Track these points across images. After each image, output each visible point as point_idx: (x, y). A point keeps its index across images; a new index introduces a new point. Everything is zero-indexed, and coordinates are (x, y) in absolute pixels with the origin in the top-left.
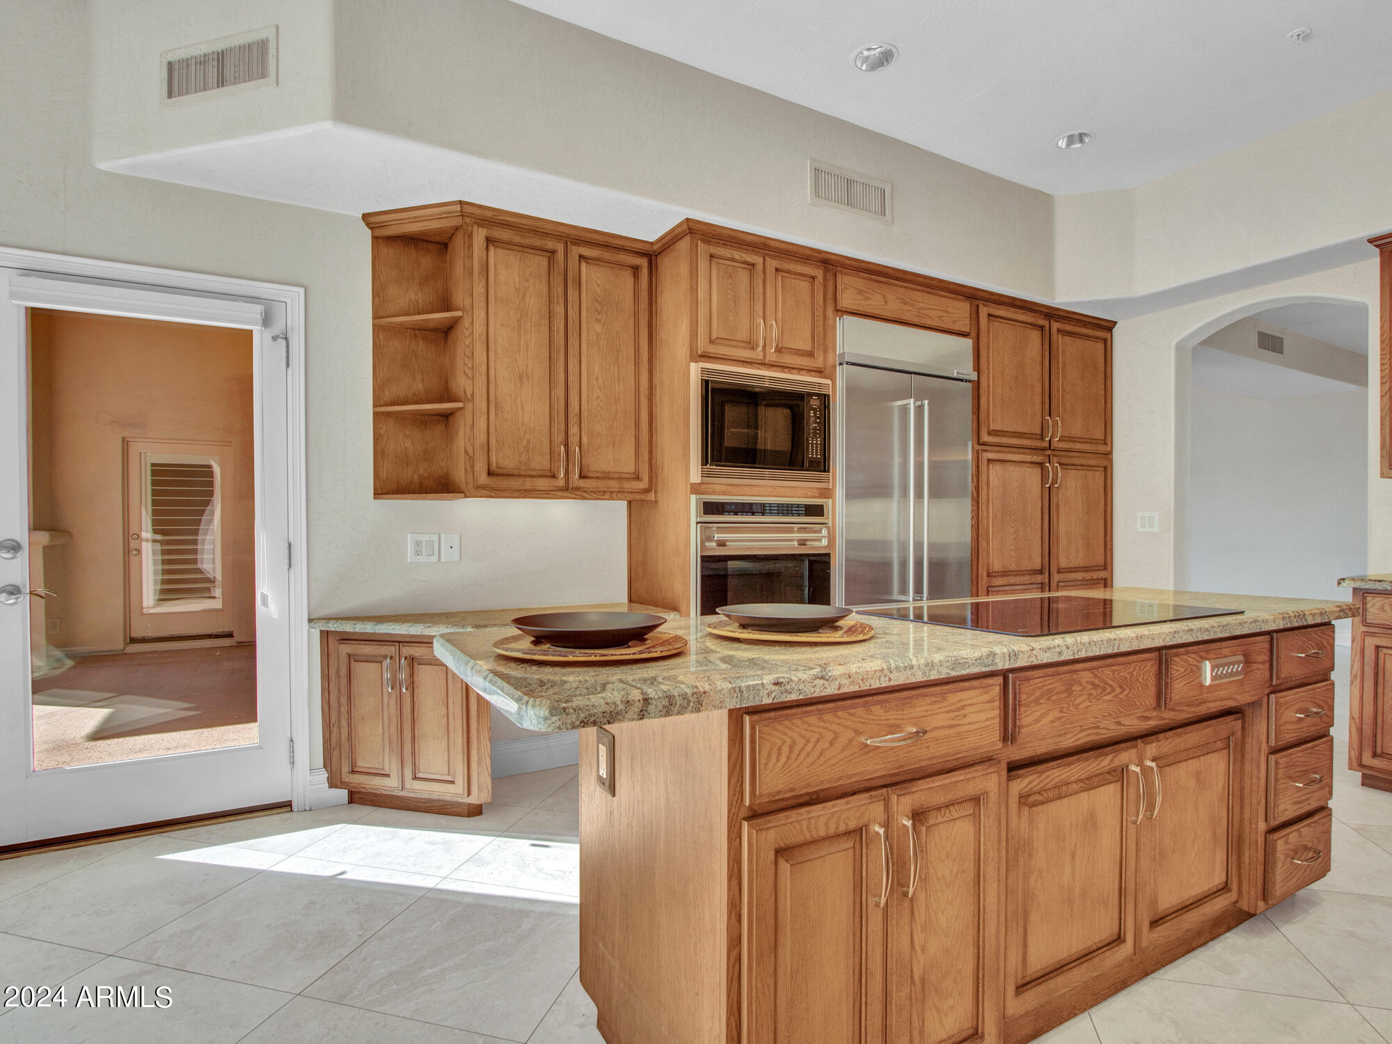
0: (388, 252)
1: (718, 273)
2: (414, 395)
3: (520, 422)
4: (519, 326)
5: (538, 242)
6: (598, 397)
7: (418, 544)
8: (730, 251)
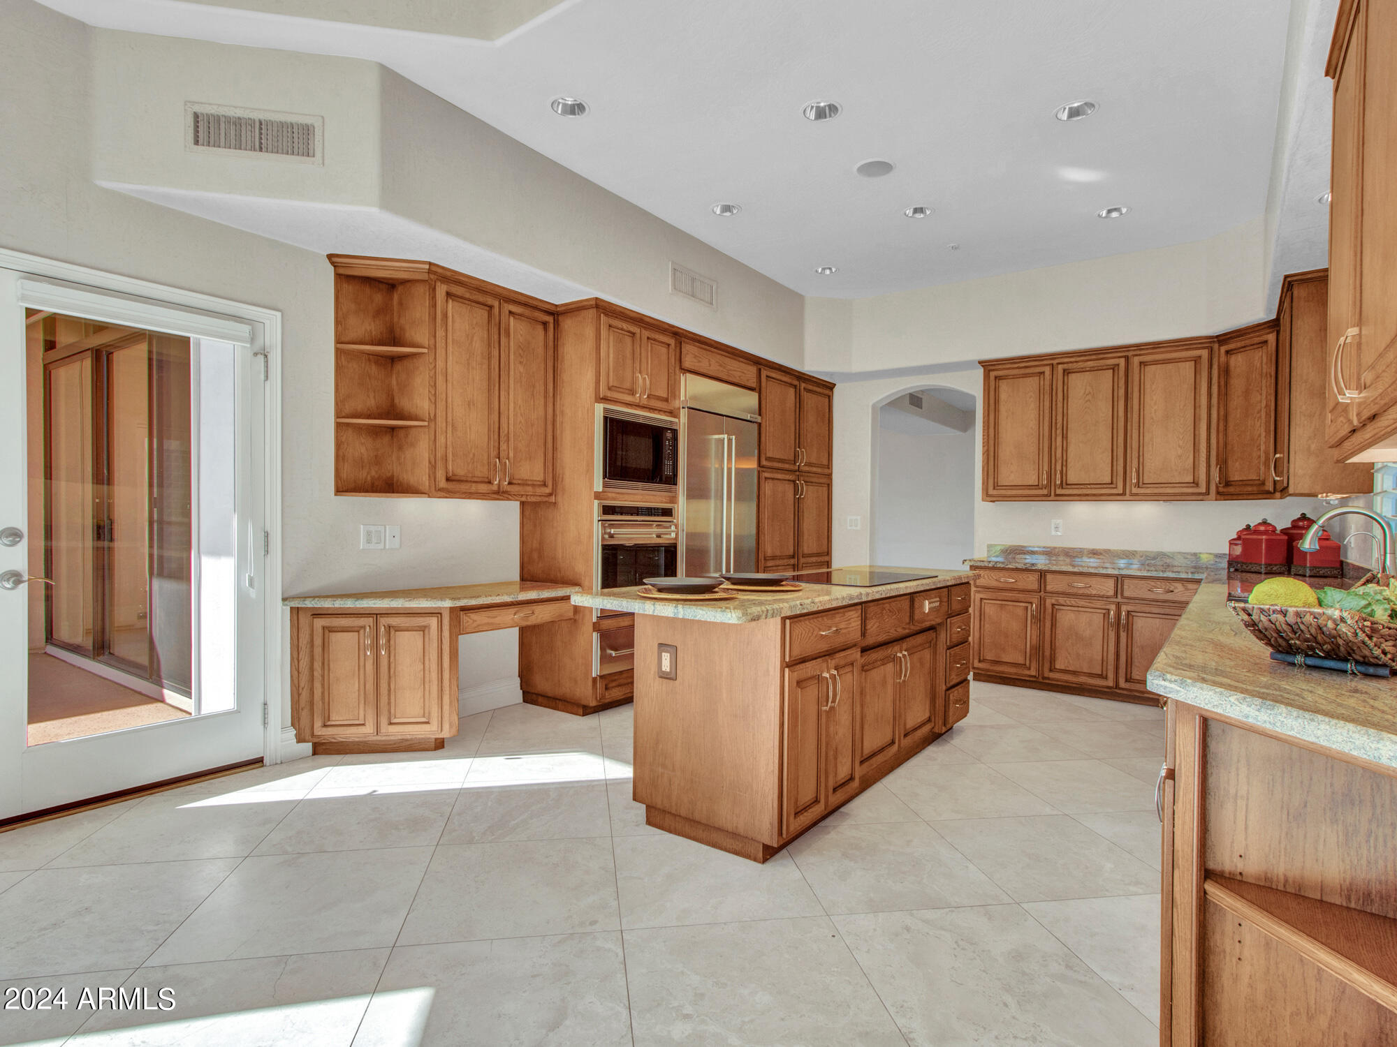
0: (348, 288)
1: (614, 339)
2: (369, 409)
3: (468, 439)
4: (468, 364)
5: (481, 298)
7: (369, 534)
8: (621, 323)
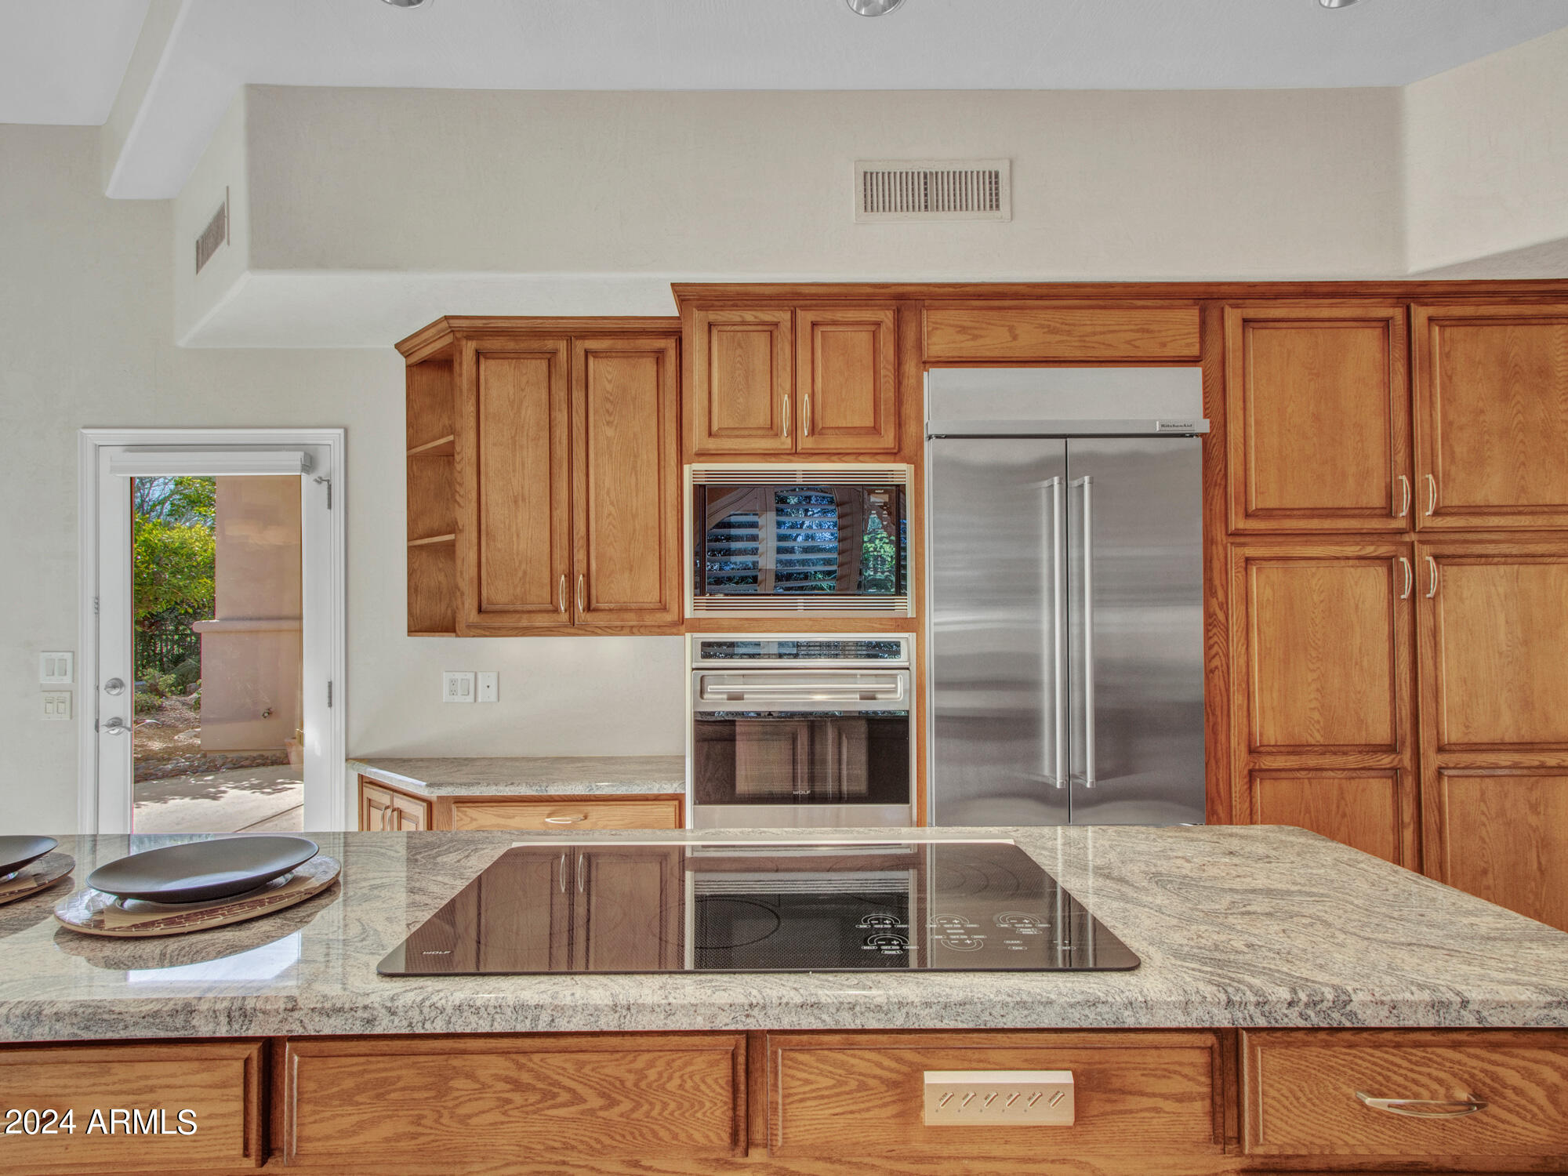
1: (719, 345)
3: (515, 552)
4: (514, 443)
5: (535, 344)
6: (610, 514)
7: (453, 682)
8: (739, 313)
